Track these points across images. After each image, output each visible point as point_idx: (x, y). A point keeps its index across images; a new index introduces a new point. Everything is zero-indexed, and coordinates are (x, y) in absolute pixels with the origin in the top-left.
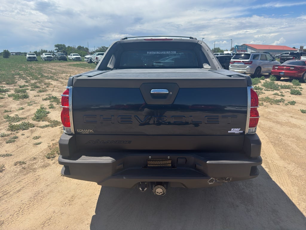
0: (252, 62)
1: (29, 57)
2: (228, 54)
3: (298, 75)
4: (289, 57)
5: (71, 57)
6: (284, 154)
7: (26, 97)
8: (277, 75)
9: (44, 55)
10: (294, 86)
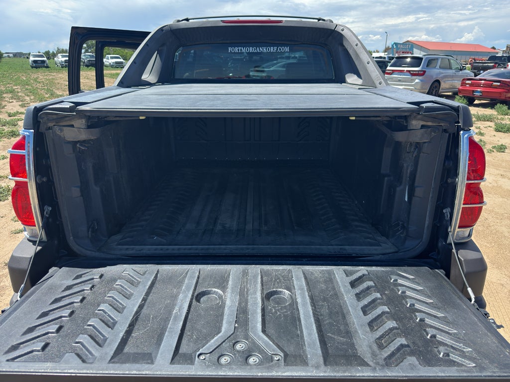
0: (425, 72)
1: (34, 60)
2: (381, 57)
3: (507, 96)
4: (487, 64)
5: (107, 62)
6: (498, 254)
7: (15, 134)
8: (468, 95)
9: (60, 57)
10: (499, 117)
